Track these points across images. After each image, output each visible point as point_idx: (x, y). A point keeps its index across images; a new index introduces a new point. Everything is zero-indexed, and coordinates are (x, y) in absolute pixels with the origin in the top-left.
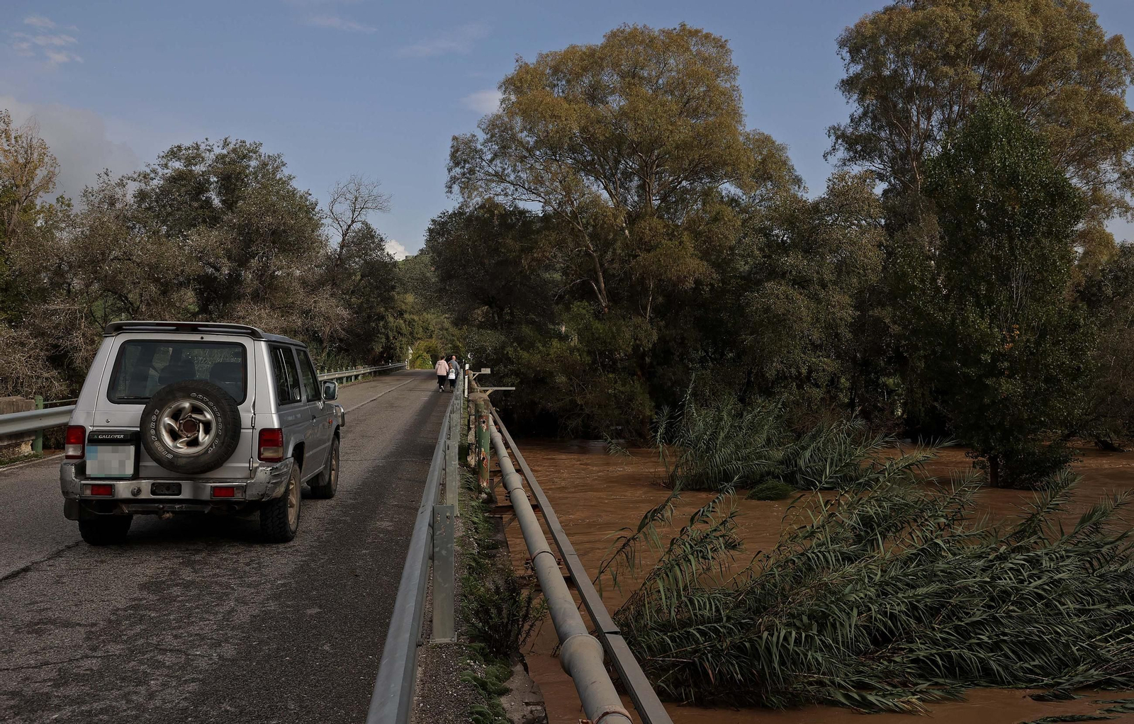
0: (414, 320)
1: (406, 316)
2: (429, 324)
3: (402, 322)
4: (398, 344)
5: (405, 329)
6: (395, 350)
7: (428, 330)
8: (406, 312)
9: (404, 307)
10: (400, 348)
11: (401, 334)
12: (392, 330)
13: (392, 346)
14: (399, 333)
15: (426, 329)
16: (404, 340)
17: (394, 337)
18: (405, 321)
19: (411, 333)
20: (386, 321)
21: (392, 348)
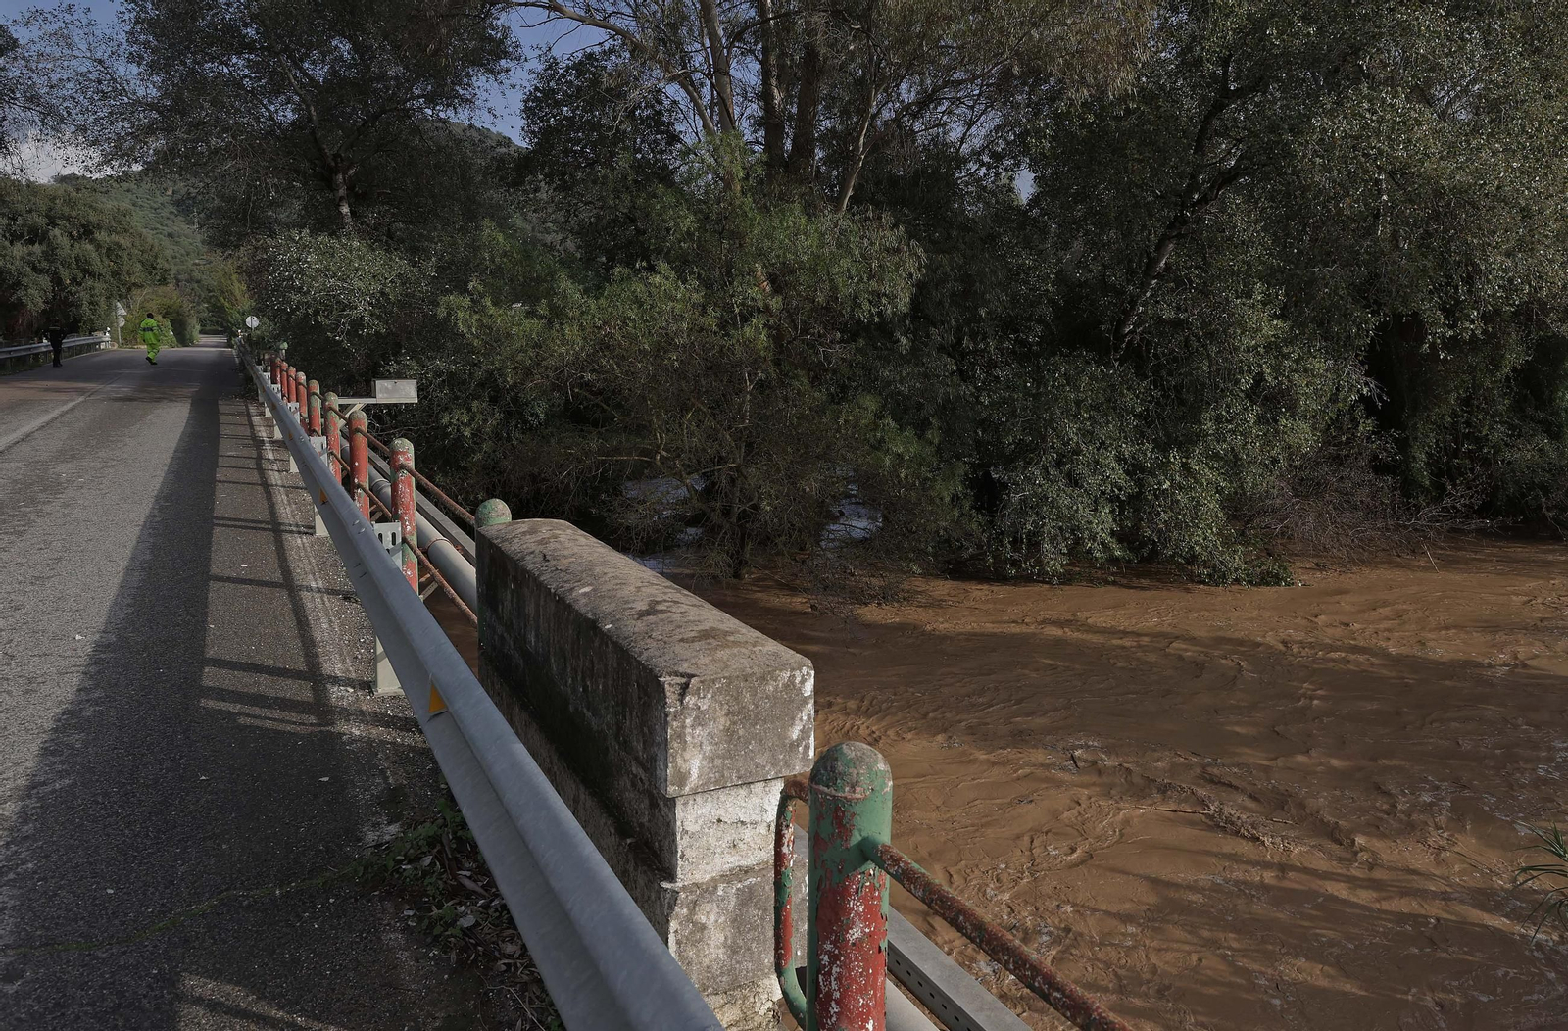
0: (120, 246)
1: (101, 236)
2: (156, 257)
3: (90, 247)
4: (85, 296)
5: (98, 262)
6: (79, 306)
7: (154, 268)
8: (99, 227)
9: (93, 218)
10: (91, 303)
11: (92, 275)
12: (66, 264)
13: (71, 298)
14: (86, 272)
15: (150, 267)
16: (99, 286)
17: (74, 280)
18: (98, 247)
19: (115, 274)
20: (49, 244)
21: (72, 304)
